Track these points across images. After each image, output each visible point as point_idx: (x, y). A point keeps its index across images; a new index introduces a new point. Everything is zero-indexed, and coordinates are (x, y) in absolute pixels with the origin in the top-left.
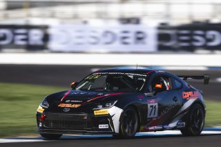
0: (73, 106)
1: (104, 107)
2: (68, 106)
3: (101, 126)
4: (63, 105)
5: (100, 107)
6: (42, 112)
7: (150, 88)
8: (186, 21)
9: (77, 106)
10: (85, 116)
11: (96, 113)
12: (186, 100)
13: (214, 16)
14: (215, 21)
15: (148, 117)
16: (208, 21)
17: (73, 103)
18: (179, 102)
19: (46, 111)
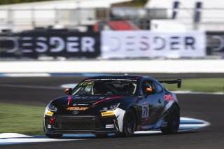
0: (81, 109)
1: (109, 109)
2: (76, 109)
3: (108, 126)
4: (71, 109)
5: (106, 109)
6: (51, 115)
7: (141, 93)
8: (30, 28)
9: (85, 109)
10: (93, 117)
11: (103, 114)
12: (166, 102)
13: (57, 22)
14: (58, 27)
15: (143, 117)
16: (50, 27)
17: (80, 107)
18: (162, 104)
19: (55, 114)
